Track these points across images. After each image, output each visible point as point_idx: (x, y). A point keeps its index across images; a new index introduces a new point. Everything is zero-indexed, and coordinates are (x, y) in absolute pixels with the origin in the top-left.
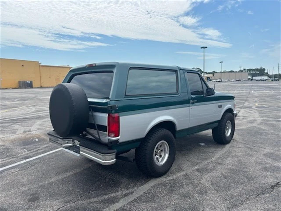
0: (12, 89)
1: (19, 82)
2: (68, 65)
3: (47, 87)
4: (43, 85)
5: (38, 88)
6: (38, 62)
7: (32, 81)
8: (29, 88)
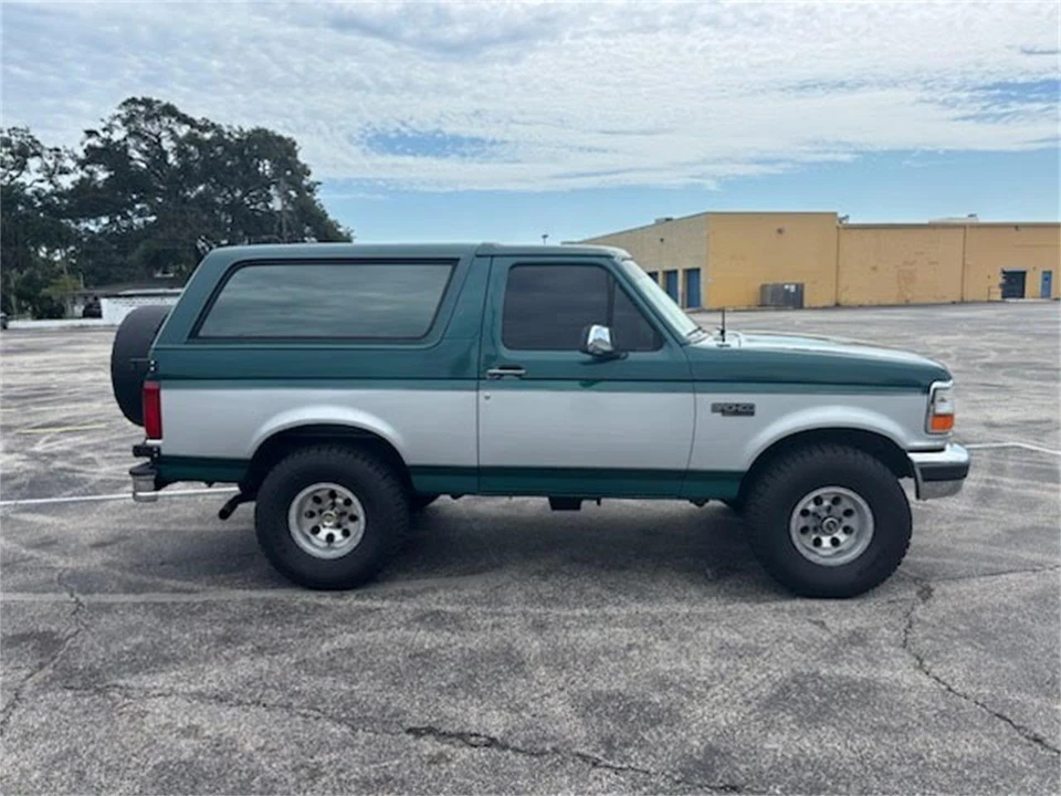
0: (735, 311)
1: (763, 287)
2: (971, 216)
3: (861, 307)
4: (843, 299)
5: (825, 308)
6: (835, 214)
7: (802, 286)
8: (791, 307)
